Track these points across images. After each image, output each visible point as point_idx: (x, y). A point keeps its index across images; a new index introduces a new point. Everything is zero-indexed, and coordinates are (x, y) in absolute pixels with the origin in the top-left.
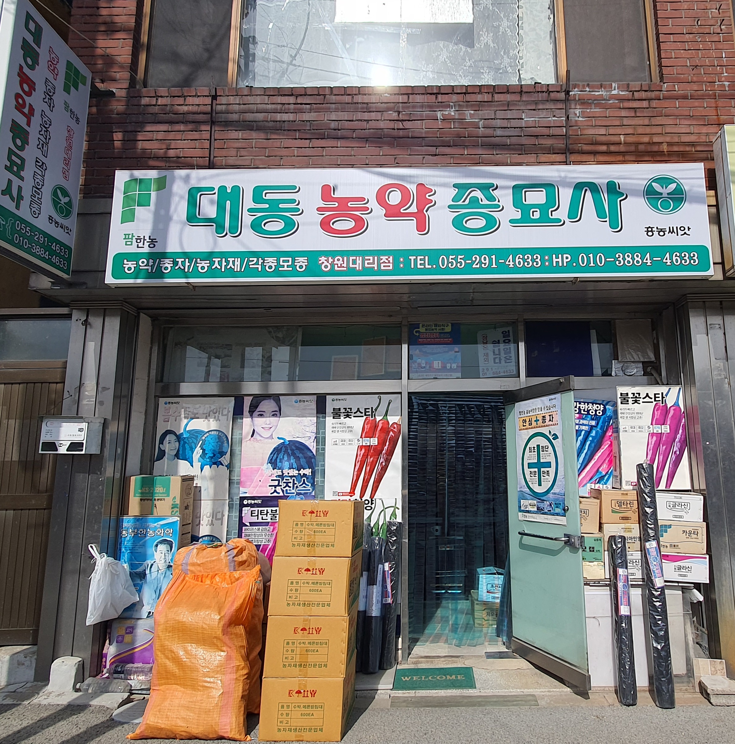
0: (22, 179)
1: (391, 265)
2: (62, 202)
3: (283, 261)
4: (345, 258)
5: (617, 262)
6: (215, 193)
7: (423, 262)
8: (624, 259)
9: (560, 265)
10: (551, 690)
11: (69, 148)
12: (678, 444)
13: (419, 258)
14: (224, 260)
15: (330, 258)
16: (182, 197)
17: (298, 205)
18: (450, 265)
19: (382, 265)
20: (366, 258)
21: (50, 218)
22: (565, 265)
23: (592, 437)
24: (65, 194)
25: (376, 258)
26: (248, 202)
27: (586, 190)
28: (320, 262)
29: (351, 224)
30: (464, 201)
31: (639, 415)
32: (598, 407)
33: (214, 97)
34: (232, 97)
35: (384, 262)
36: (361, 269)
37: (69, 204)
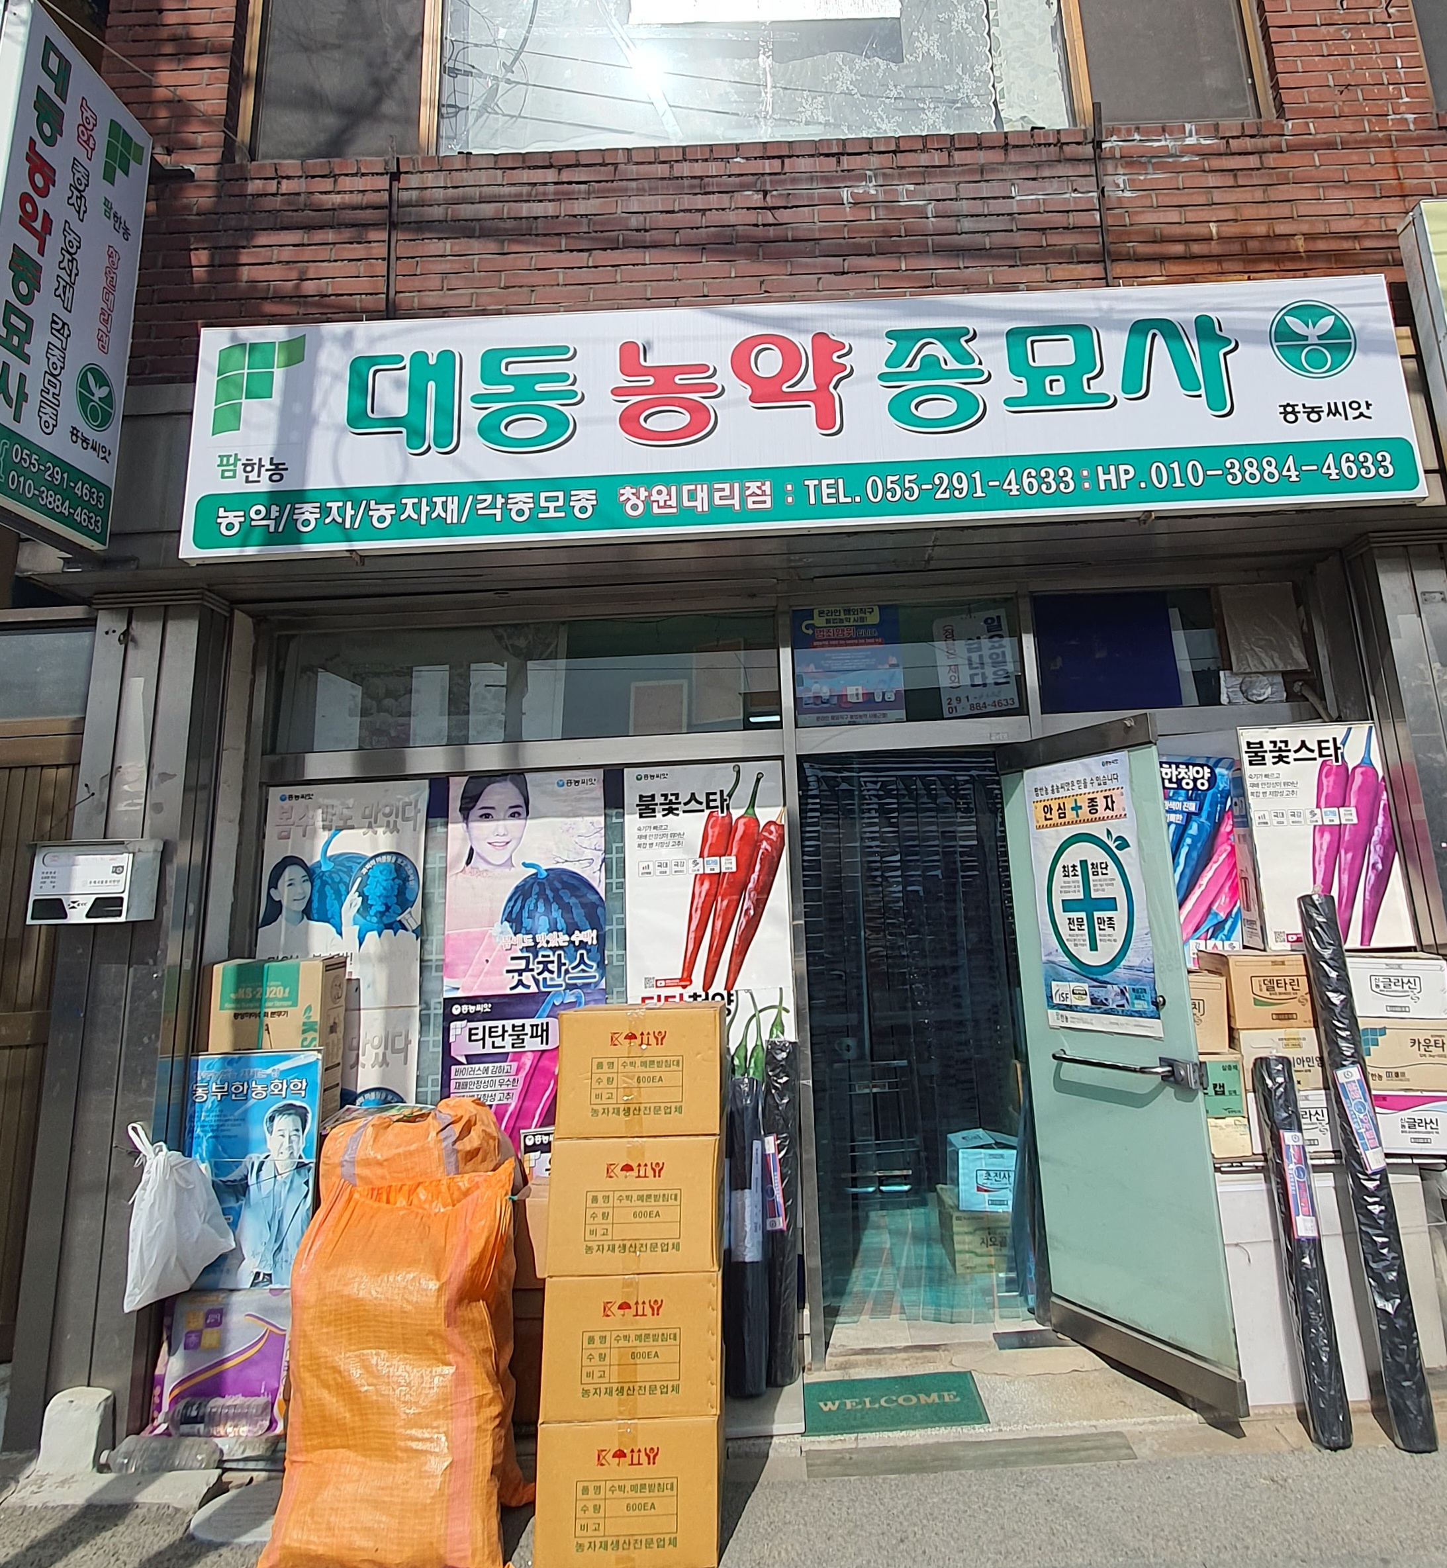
0: (26, 359)
1: (768, 499)
2: (96, 398)
3: (547, 499)
4: (674, 489)
5: (1230, 478)
6: (404, 368)
7: (833, 491)
8: (1243, 470)
9: (1115, 486)
10: (1158, 1419)
11: (110, 288)
12: (1378, 847)
13: (825, 483)
14: (424, 500)
15: (642, 490)
16: (337, 377)
17: (573, 384)
18: (889, 494)
19: (750, 500)
20: (716, 486)
21: (74, 432)
22: (1124, 486)
23: (1192, 836)
24: (102, 380)
25: (736, 486)
26: (472, 382)
27: (1154, 335)
28: (622, 499)
29: (682, 419)
30: (910, 366)
31: (1291, 788)
32: (1198, 772)
33: (395, 176)
34: (430, 175)
35: (754, 494)
36: (706, 509)
37: (109, 400)
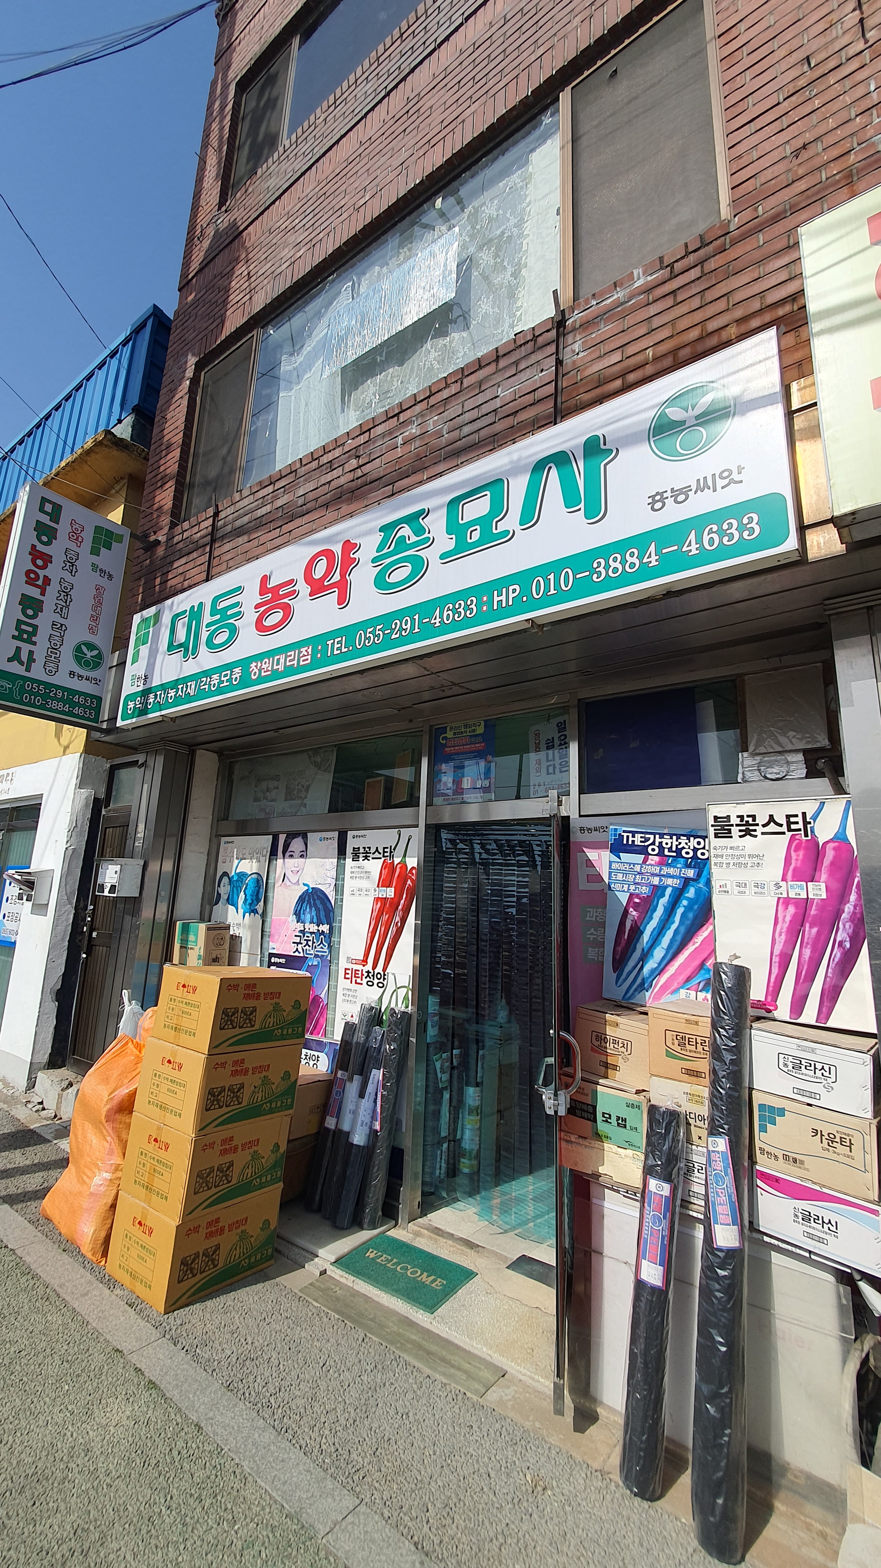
12: (847, 925)
23: (687, 900)
31: (756, 860)
